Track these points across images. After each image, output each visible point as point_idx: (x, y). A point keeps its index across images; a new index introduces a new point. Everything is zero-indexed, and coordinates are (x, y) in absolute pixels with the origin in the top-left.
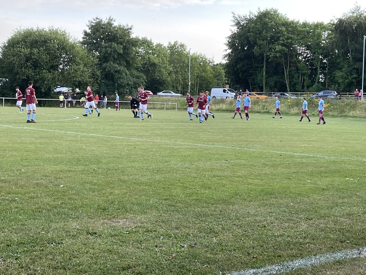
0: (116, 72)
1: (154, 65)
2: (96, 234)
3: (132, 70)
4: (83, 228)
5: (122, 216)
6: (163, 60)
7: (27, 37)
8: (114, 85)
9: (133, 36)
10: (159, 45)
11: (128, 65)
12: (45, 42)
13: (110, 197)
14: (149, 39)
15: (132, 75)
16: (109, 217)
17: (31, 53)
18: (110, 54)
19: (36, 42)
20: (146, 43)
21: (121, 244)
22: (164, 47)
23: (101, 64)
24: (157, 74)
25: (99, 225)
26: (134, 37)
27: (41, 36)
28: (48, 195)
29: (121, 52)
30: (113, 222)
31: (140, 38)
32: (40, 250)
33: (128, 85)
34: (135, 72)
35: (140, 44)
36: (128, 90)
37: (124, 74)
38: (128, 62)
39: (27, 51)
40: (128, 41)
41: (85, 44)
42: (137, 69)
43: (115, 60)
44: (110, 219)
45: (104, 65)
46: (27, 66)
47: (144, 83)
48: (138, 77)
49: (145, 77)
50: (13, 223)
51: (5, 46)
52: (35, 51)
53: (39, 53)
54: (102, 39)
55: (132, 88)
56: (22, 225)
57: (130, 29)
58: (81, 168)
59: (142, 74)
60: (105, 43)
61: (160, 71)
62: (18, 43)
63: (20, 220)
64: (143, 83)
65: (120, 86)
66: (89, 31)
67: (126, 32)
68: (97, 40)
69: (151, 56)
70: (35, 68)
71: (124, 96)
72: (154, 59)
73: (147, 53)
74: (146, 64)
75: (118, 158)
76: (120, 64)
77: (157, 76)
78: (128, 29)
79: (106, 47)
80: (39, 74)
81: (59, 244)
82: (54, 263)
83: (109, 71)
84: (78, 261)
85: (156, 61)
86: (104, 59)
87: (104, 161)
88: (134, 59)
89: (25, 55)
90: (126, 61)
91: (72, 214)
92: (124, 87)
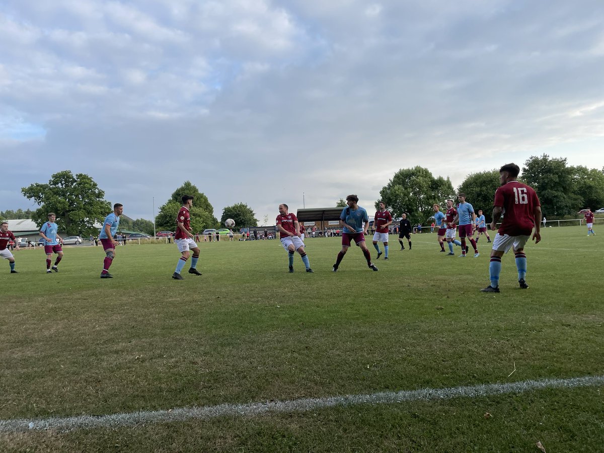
0: (555, 197)
1: (590, 187)
2: (569, 325)
3: (570, 194)
4: (557, 320)
5: (589, 313)
6: (598, 182)
7: (477, 179)
8: (553, 208)
9: (568, 165)
10: (594, 170)
11: (565, 190)
12: (491, 181)
13: (574, 297)
14: (584, 166)
15: (569, 198)
16: (578, 313)
17: (481, 191)
18: (547, 183)
19: (484, 182)
20: (581, 170)
21: (596, 334)
22: (599, 171)
23: (540, 193)
24: (593, 195)
25: (570, 318)
26: (569, 167)
27: (487, 177)
28: (518, 295)
29: (557, 180)
30: (583, 317)
31: (575, 167)
32: (525, 336)
33: (566, 206)
34: (572, 195)
35: (576, 172)
36: (566, 211)
37: (562, 198)
38: (564, 188)
39: (478, 189)
40: (563, 171)
41: (524, 179)
42: (574, 192)
43: (552, 188)
44: (579, 314)
45: (543, 193)
46: (478, 200)
47: (582, 203)
48: (575, 199)
49: (583, 198)
50: (496, 314)
51: (461, 188)
52: (484, 188)
53: (487, 190)
54: (539, 173)
55: (570, 208)
56: (504, 316)
57: (565, 160)
58: (540, 274)
59: (579, 196)
60: (543, 175)
61: (597, 192)
62: (471, 184)
63: (501, 313)
64: (580, 203)
65: (559, 208)
66: (527, 168)
67: (560, 164)
68: (534, 174)
69: (587, 181)
70: (485, 202)
71: (564, 216)
72: (590, 182)
73: (583, 178)
74: (582, 187)
75: (571, 265)
76: (557, 190)
77: (594, 196)
78: (563, 161)
79: (543, 179)
80: (488, 205)
81: (539, 331)
82: (539, 346)
83: (548, 197)
84: (561, 346)
85: (592, 184)
86: (542, 187)
87: (558, 268)
88: (570, 184)
89: (477, 193)
90: (563, 187)
91: (543, 310)
92: (563, 209)
